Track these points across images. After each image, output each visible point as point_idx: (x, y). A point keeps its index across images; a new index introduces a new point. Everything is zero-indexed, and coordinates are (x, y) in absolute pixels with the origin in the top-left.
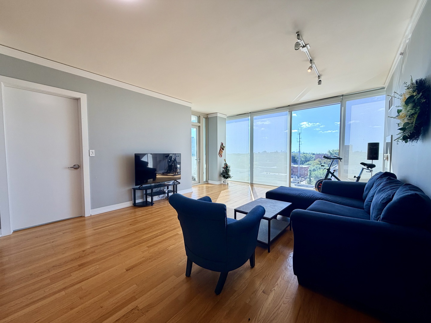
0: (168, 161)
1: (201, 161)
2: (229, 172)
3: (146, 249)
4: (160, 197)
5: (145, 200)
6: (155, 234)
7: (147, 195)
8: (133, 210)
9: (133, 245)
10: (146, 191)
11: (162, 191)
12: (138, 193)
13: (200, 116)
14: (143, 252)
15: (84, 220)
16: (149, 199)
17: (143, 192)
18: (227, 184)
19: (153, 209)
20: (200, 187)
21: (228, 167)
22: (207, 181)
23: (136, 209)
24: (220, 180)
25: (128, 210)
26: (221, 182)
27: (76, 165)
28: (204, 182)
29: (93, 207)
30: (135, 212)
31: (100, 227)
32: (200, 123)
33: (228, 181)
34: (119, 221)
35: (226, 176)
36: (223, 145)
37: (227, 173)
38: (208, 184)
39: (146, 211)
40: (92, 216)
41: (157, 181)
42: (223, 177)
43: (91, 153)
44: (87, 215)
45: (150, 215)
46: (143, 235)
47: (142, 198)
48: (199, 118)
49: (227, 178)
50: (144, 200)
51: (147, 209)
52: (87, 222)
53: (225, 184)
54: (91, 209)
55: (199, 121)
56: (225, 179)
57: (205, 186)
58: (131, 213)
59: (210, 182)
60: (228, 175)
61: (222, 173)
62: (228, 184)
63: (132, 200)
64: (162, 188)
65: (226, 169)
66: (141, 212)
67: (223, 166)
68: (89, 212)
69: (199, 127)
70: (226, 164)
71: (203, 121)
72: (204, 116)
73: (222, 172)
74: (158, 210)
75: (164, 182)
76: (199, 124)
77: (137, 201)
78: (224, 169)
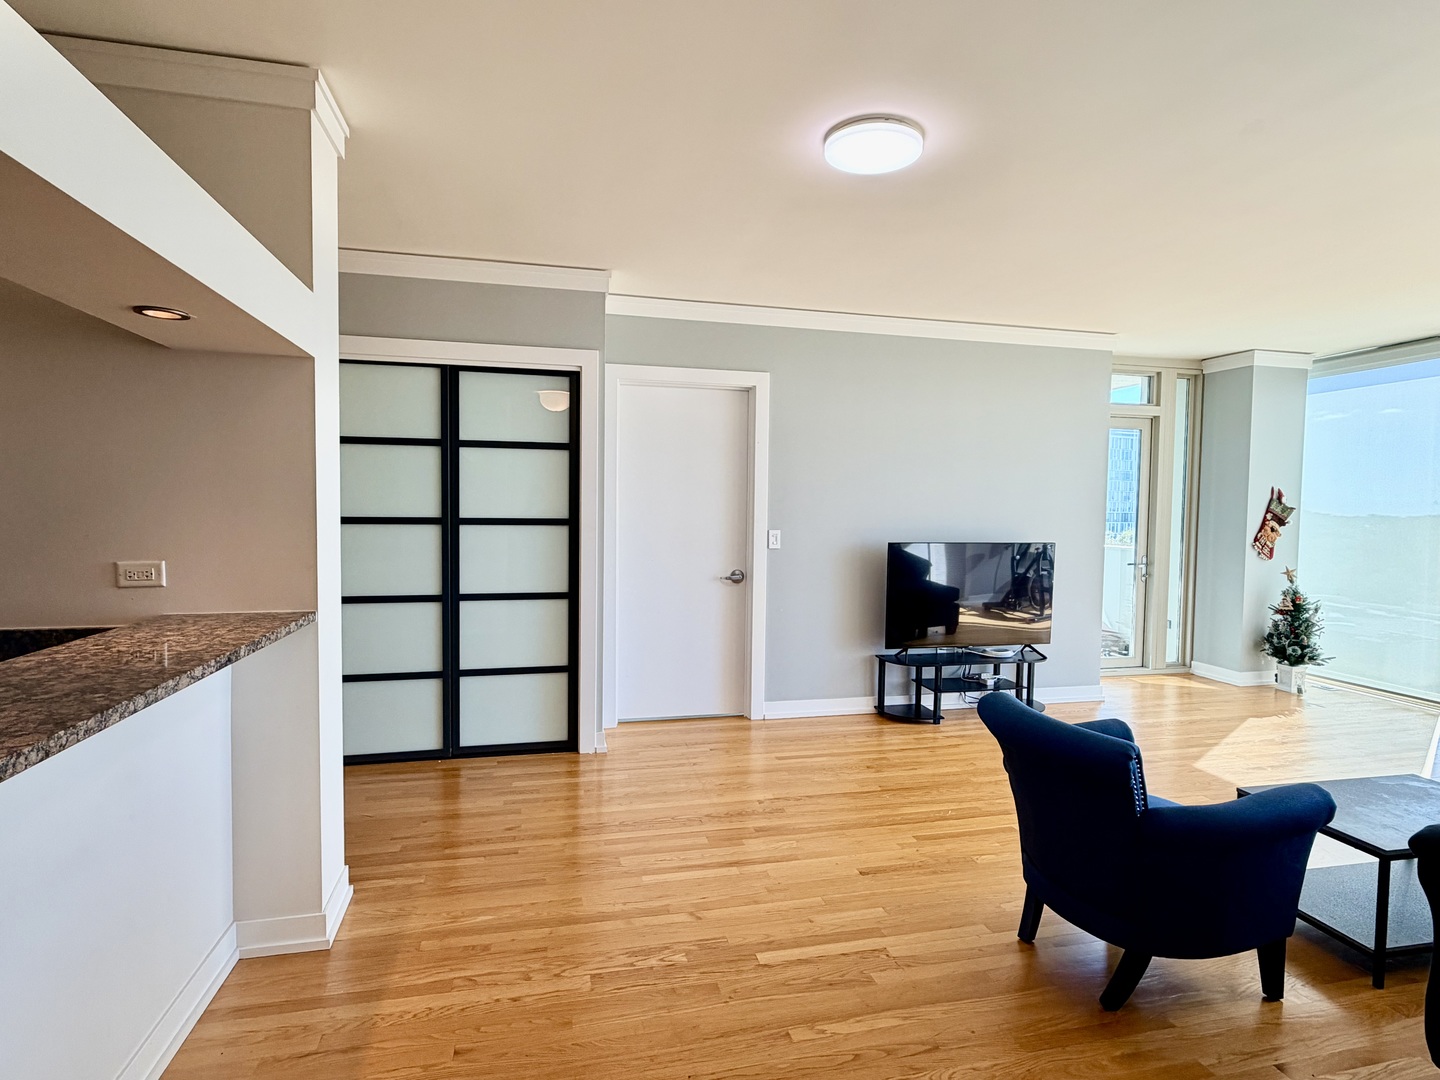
0: (1013, 558)
1: (1156, 570)
2: (1308, 633)
3: (911, 841)
4: (968, 699)
5: (914, 702)
6: (939, 812)
7: (920, 682)
8: (876, 727)
9: (876, 821)
10: (919, 673)
11: (972, 678)
12: (895, 674)
13: (1159, 374)
14: (902, 846)
15: (748, 729)
16: (928, 701)
17: (909, 673)
18: (1294, 690)
19: (937, 735)
20: (1144, 686)
21: (1307, 610)
22: (1184, 665)
23: (884, 726)
24: (1257, 668)
25: (858, 722)
26: (1260, 677)
27: (737, 572)
28: (1169, 666)
29: (771, 696)
30: (880, 734)
31: (787, 754)
32: (1158, 404)
33: (1303, 675)
34: (835, 751)
35: (1289, 651)
36: (1284, 500)
37: (1297, 636)
38: (1189, 676)
39: (916, 736)
40: (766, 722)
41: (960, 636)
42: (1274, 654)
43: (772, 539)
44: (756, 715)
45: (926, 752)
46: (903, 805)
47: (906, 692)
48: (1155, 381)
49: (1298, 661)
50: (910, 699)
51: (920, 733)
52: (754, 734)
53: (1281, 687)
54: (765, 701)
55: (1154, 398)
56: (1285, 666)
57: (1173, 683)
58: (868, 735)
59: (1198, 667)
60: (1303, 648)
61: (1271, 635)
62: (1300, 691)
63: (873, 695)
64: (975, 669)
65: (1295, 618)
66: (899, 737)
67: (1277, 601)
68: (761, 708)
69: (1154, 421)
70: (1295, 593)
71: (1177, 393)
72: (1181, 371)
73: (1267, 631)
74: (955, 741)
75: (984, 648)
76: (1153, 411)
77: (889, 701)
78: (1279, 617)
